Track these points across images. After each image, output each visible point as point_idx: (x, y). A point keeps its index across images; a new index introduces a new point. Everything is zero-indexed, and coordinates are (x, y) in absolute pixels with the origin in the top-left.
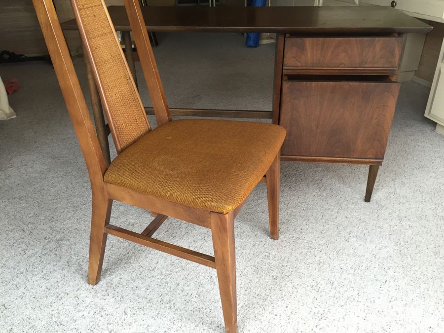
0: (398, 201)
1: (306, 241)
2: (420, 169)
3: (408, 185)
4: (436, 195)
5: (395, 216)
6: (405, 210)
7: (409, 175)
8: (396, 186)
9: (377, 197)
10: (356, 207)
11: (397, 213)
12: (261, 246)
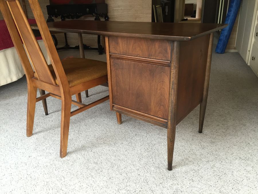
0: (190, 178)
1: (94, 180)
2: (243, 161)
3: (215, 169)
4: (230, 185)
5: (174, 188)
6: (187, 186)
7: (227, 162)
8: (205, 166)
9: (179, 169)
10: (155, 170)
11: (179, 186)
12: (66, 172)
